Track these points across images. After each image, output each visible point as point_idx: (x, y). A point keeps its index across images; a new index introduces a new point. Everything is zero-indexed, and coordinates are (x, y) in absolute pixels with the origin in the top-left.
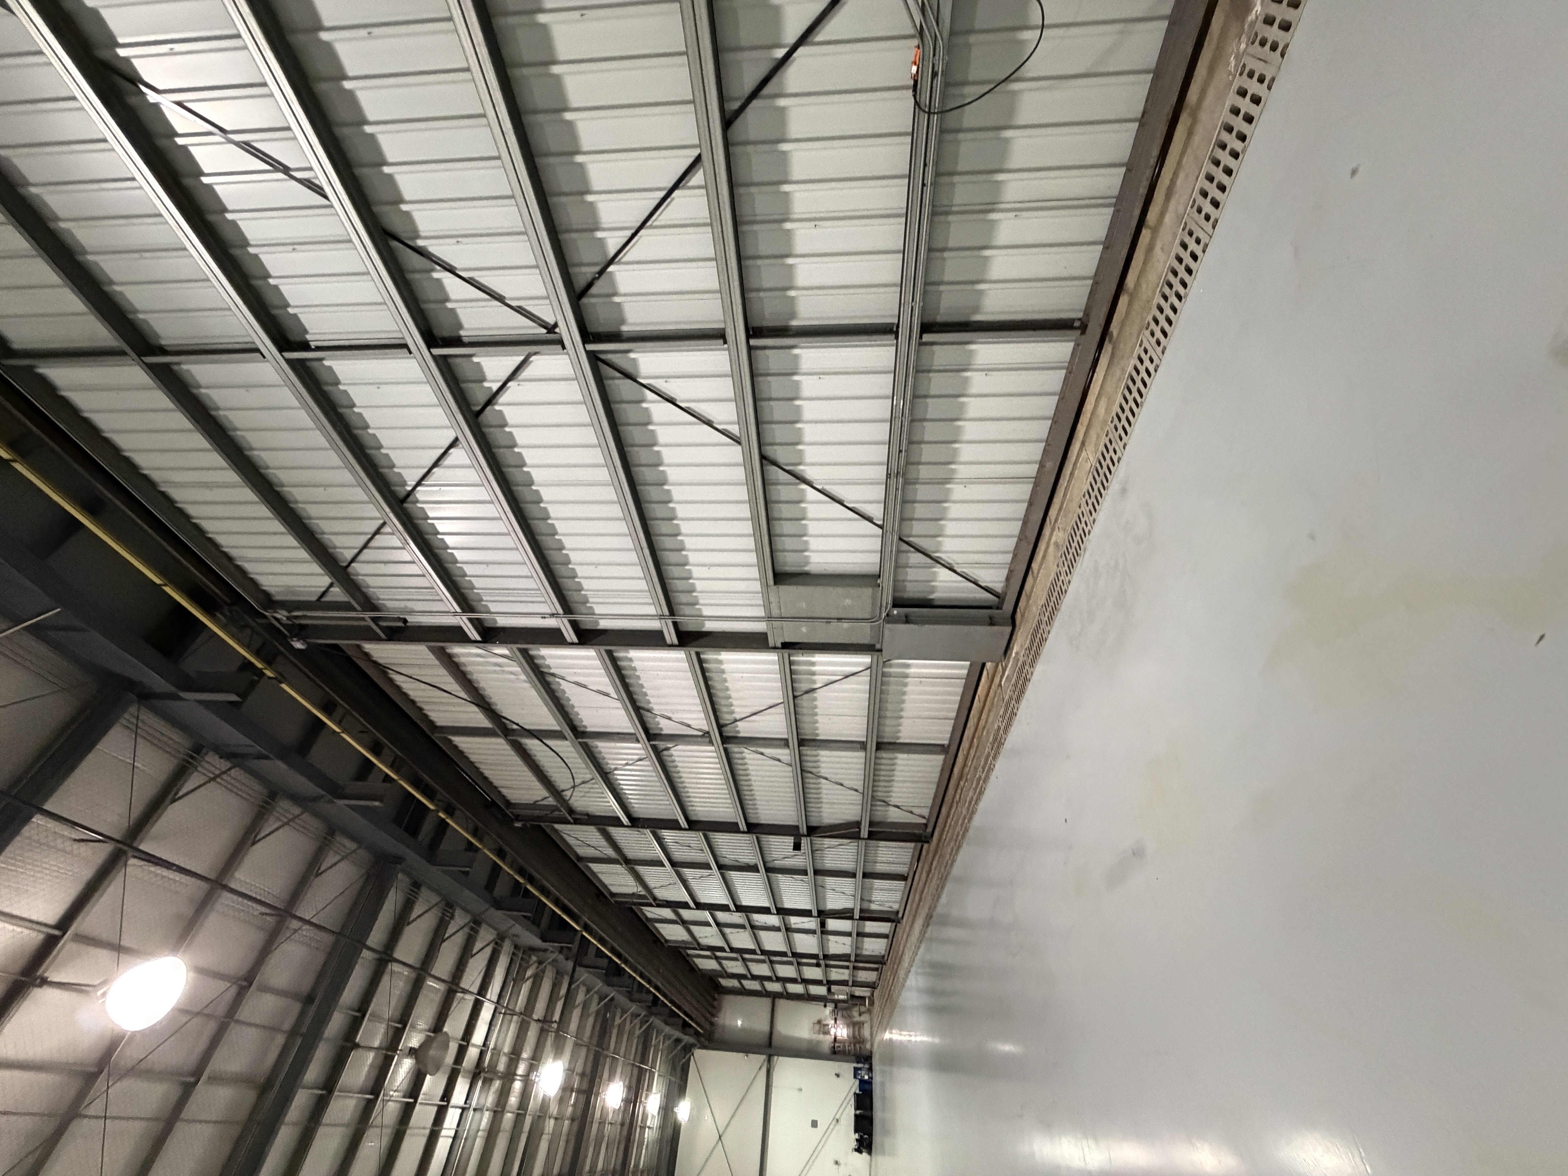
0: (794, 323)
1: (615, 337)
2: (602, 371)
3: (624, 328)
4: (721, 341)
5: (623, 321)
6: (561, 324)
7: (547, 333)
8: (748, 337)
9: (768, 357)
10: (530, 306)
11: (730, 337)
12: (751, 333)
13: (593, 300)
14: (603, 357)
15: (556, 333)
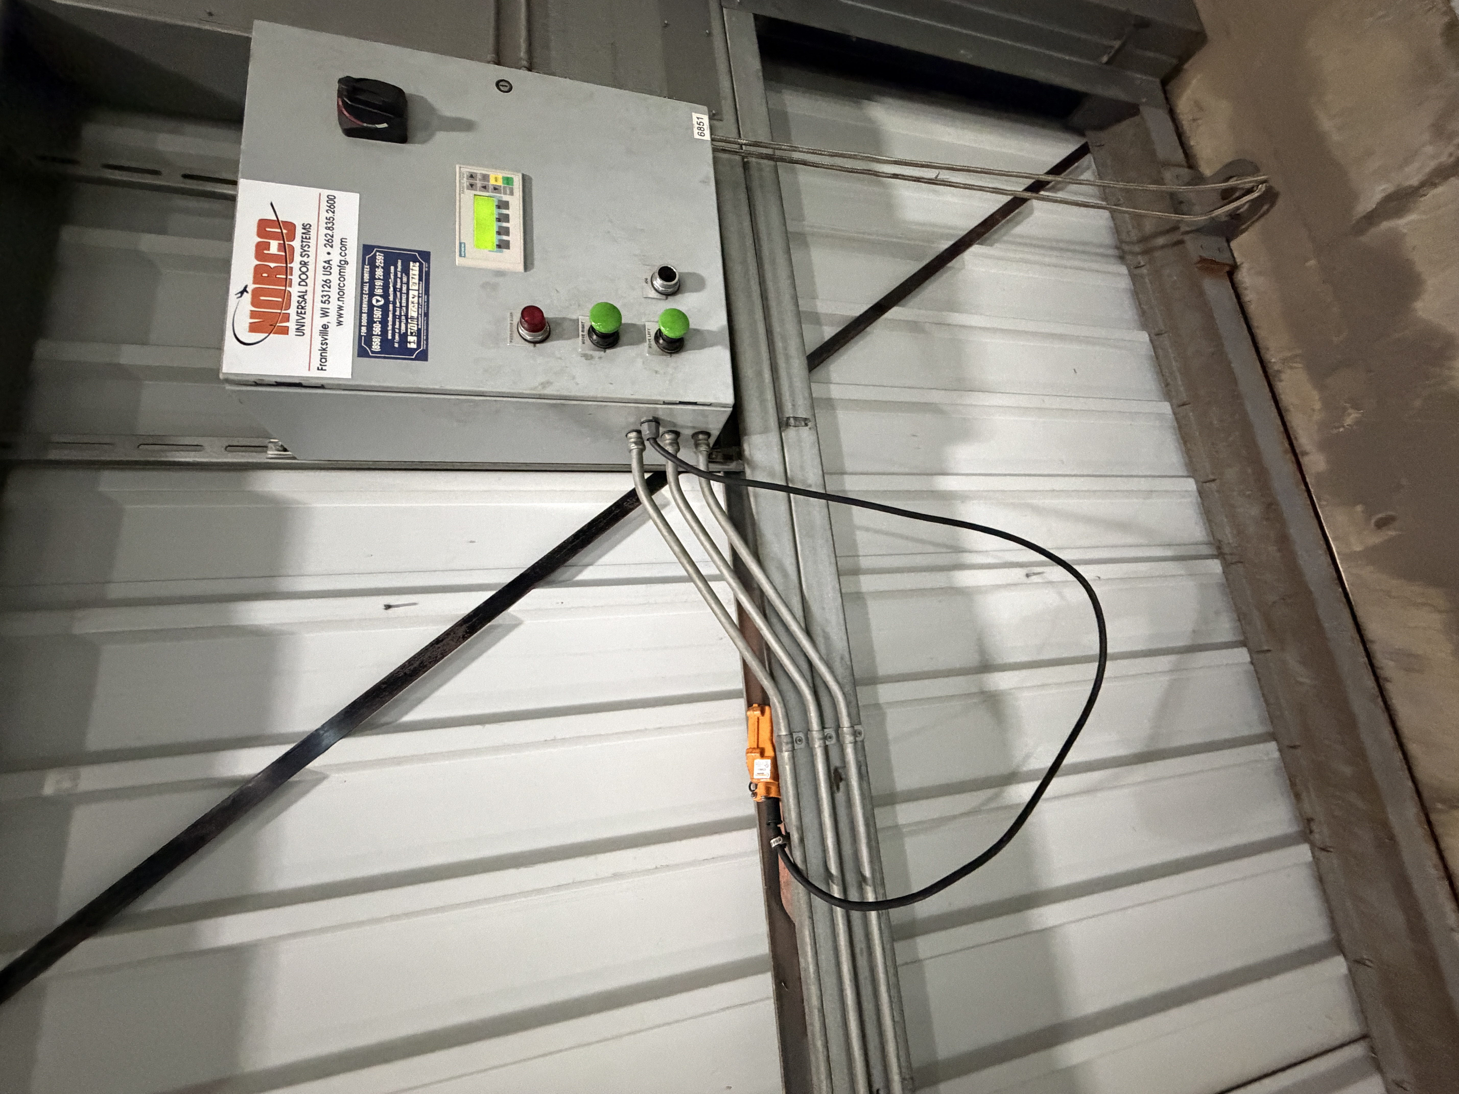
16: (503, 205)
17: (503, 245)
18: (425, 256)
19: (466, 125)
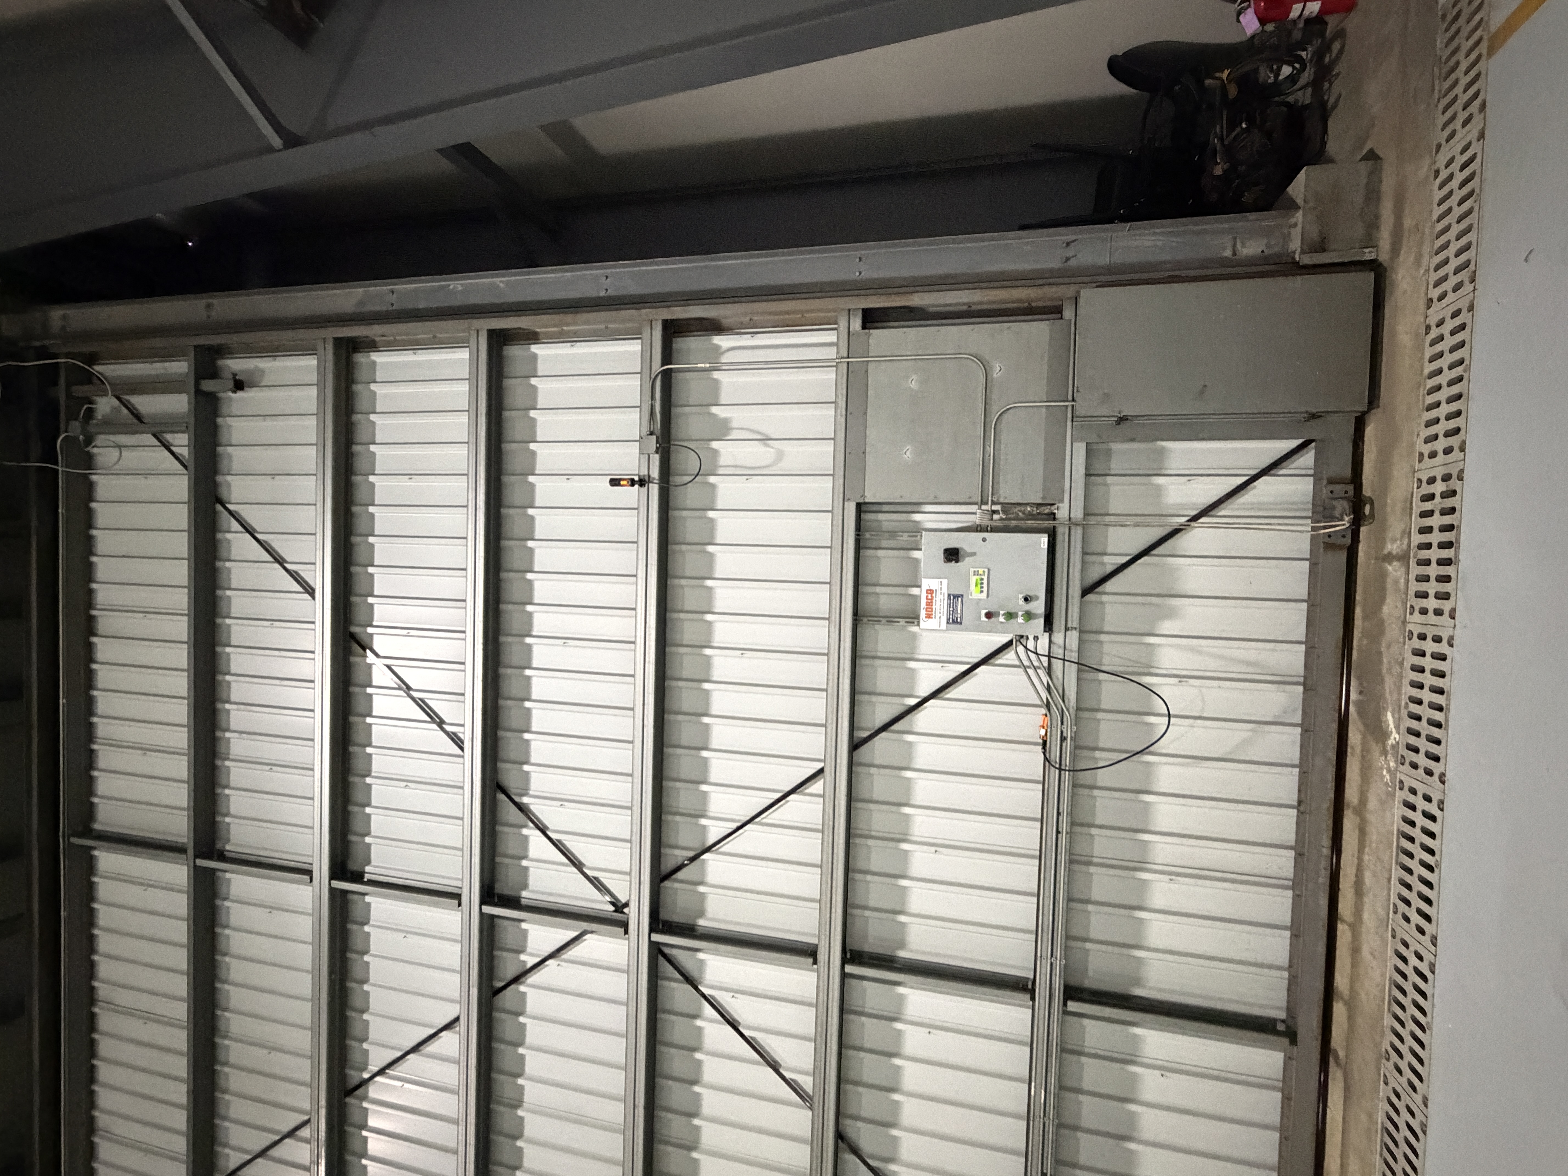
0: (902, 954)
1: (688, 930)
2: (661, 969)
3: (701, 922)
4: (811, 960)
5: (701, 913)
6: (633, 905)
7: (615, 911)
8: (844, 961)
9: (865, 990)
10: (606, 879)
11: (822, 956)
12: (848, 956)
13: (677, 885)
14: (667, 950)
15: (624, 913)
16: (982, 579)
17: (982, 592)
18: (962, 596)
19: (973, 554)
